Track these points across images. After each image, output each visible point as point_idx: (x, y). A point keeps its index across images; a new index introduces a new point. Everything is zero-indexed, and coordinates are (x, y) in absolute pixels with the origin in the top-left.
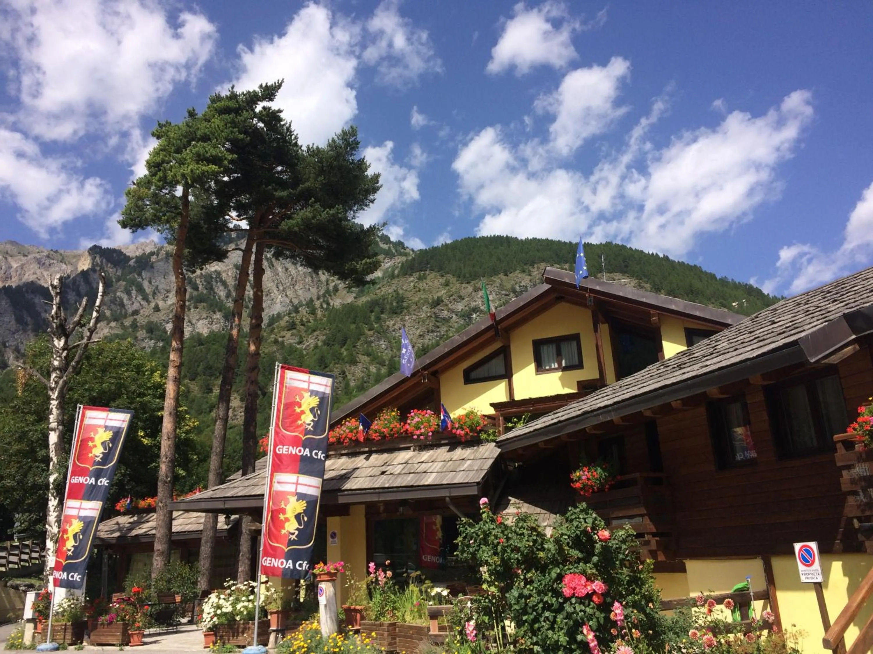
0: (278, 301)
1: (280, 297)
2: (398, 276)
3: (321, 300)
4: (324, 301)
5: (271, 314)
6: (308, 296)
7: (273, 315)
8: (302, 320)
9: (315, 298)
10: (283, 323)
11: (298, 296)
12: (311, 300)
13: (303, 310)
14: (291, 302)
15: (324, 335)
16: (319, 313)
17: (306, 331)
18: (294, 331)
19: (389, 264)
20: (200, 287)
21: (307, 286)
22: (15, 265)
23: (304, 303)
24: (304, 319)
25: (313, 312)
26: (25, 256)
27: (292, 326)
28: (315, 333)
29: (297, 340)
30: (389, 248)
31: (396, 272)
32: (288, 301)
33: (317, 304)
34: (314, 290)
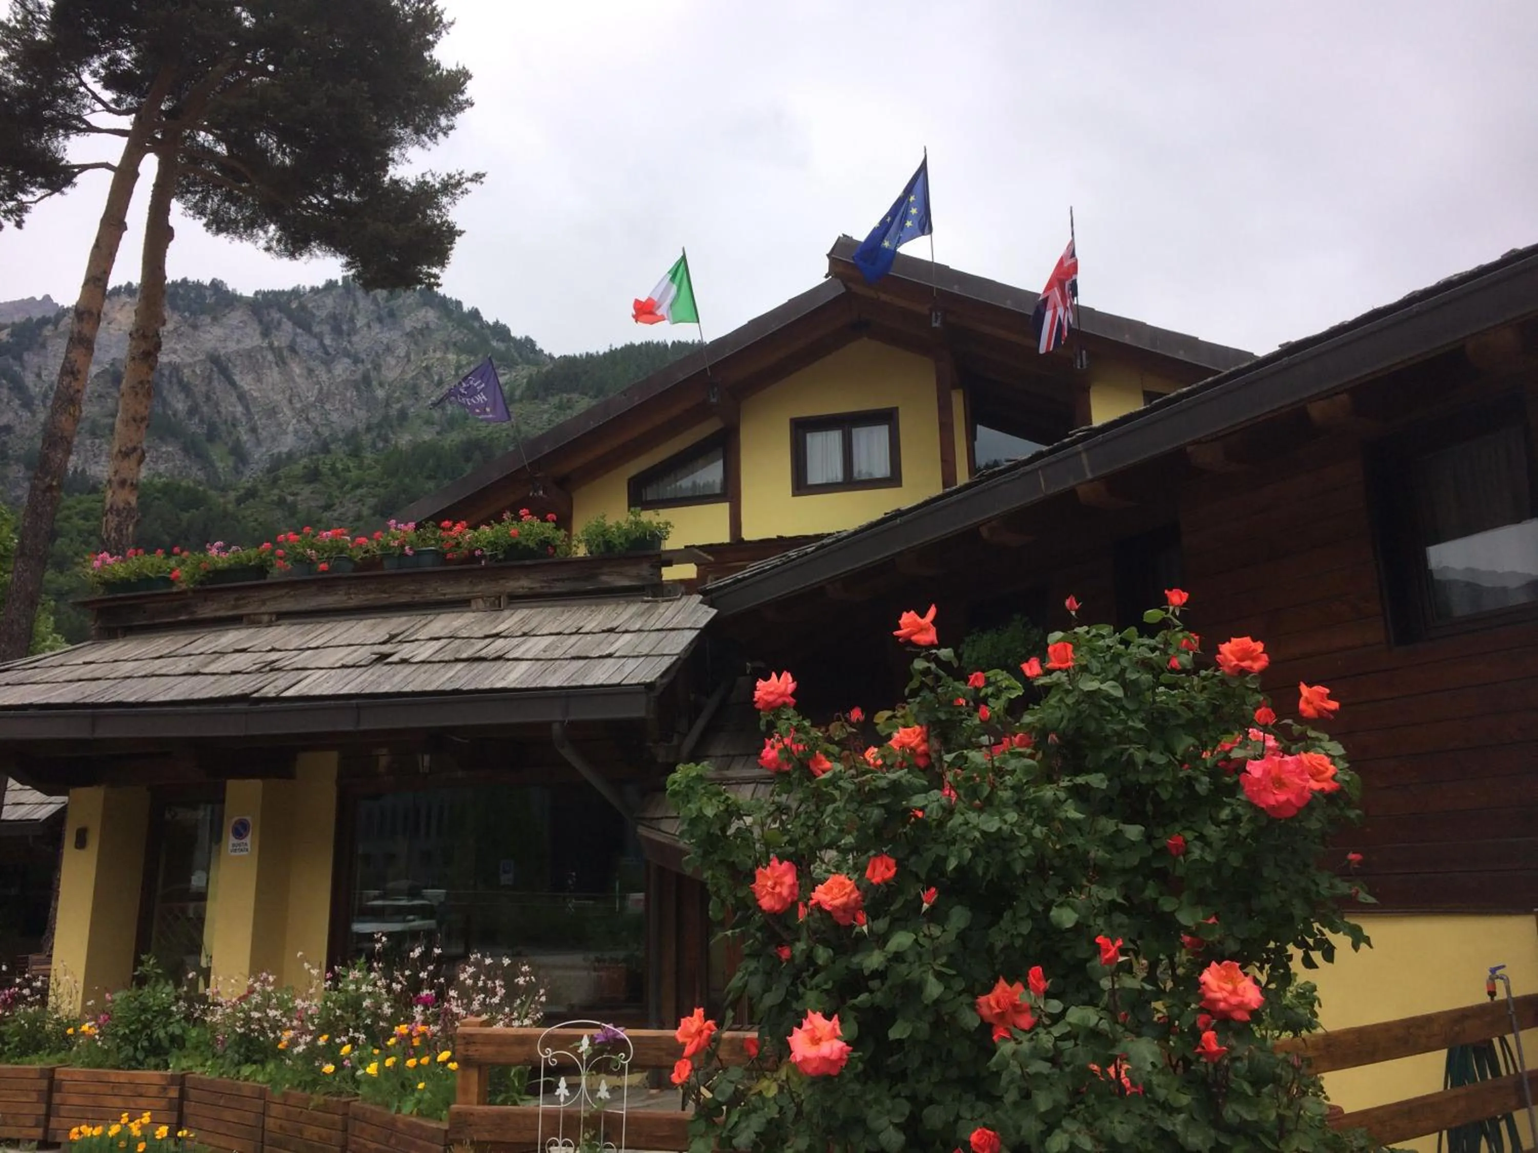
0: (291, 428)
1: (294, 421)
2: (521, 400)
3: (375, 434)
4: (379, 436)
5: (275, 451)
6: (349, 424)
7: (280, 453)
8: (333, 468)
9: (361, 427)
10: (298, 469)
11: (329, 424)
12: (355, 433)
13: (339, 450)
14: (316, 432)
15: (374, 496)
16: (369, 457)
17: (341, 487)
18: (318, 485)
19: (507, 377)
21: (349, 406)
23: (341, 436)
24: (339, 466)
25: (355, 453)
27: (313, 475)
28: (359, 492)
29: (322, 502)
30: (508, 349)
31: (518, 393)
32: (310, 429)
33: (367, 439)
34: (362, 414)
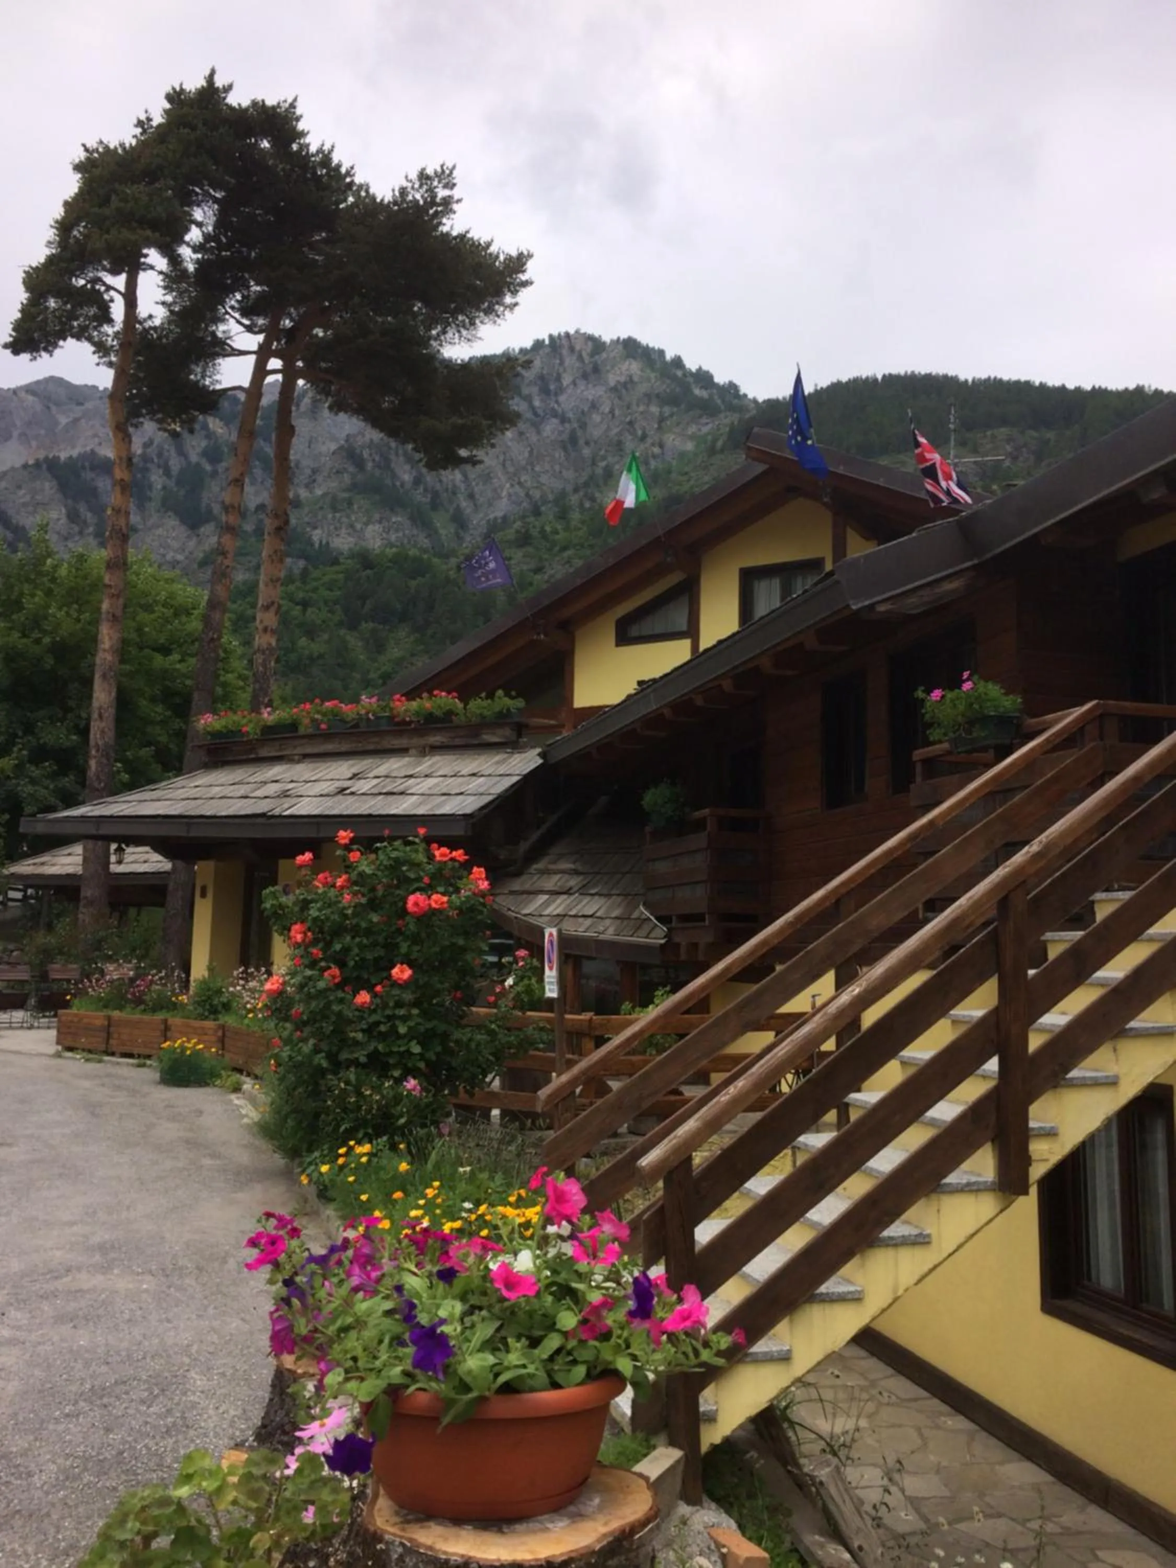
0: (504, 493)
1: (508, 485)
2: (722, 451)
3: (581, 493)
4: (586, 495)
5: (492, 516)
6: (558, 485)
7: (496, 518)
8: (542, 531)
9: (569, 488)
10: (510, 534)
11: (540, 486)
12: (563, 495)
13: (549, 511)
14: (527, 495)
15: (580, 558)
16: (575, 516)
17: (550, 550)
18: (530, 549)
19: (710, 426)
20: (369, 465)
21: (557, 468)
22: (63, 420)
23: (551, 497)
24: (548, 529)
25: (563, 515)
26: (80, 404)
27: (524, 540)
28: (566, 554)
29: (532, 566)
30: (711, 396)
31: (719, 444)
32: (522, 494)
33: (574, 499)
34: (569, 474)
